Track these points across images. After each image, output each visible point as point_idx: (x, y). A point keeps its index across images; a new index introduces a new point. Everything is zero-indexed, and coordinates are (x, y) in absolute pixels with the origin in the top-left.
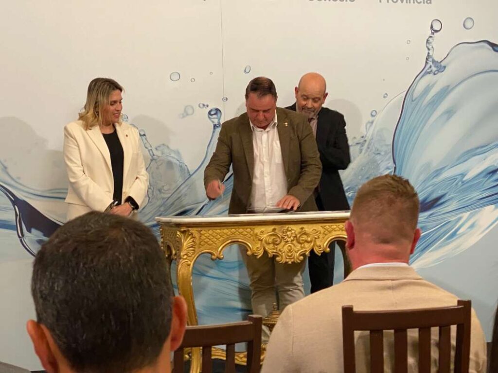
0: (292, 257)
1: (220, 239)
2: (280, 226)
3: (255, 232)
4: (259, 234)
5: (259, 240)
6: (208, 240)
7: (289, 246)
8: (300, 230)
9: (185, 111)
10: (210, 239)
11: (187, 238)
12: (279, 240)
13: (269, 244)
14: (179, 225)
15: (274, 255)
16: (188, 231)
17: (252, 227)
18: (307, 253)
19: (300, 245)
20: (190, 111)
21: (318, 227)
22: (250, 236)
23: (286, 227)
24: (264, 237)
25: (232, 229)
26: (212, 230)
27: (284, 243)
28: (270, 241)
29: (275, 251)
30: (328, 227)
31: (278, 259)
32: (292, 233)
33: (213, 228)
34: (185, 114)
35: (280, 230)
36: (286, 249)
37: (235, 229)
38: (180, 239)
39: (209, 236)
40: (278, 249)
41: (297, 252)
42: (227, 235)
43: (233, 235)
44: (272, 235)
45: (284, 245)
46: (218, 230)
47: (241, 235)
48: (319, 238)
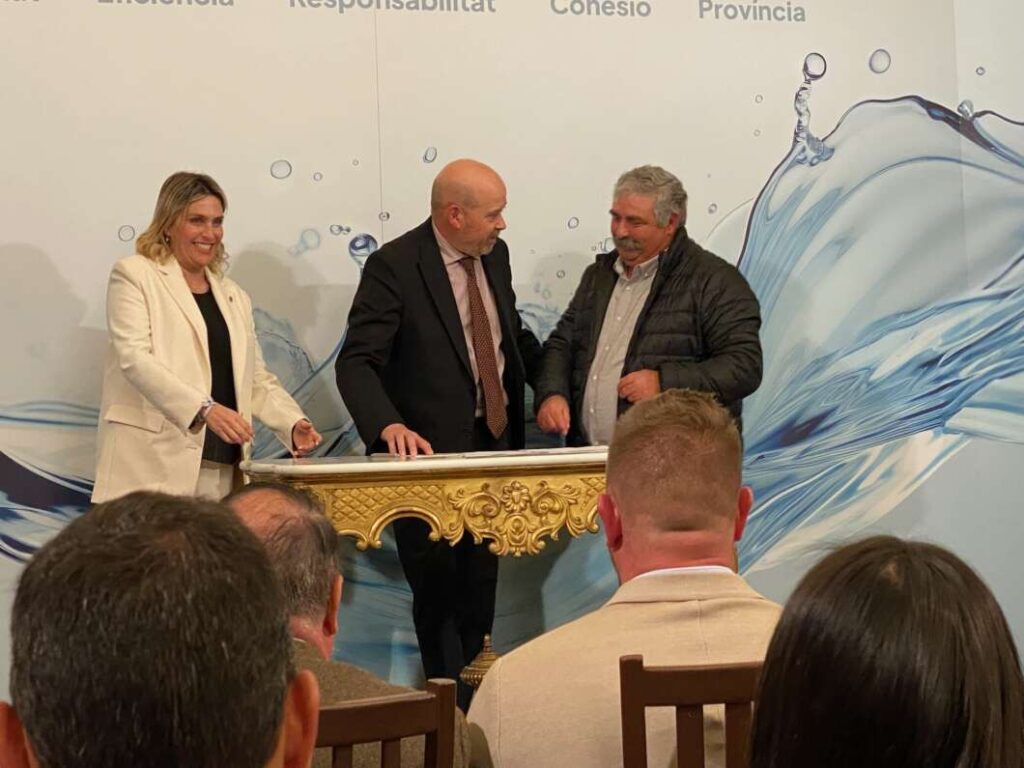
0: (523, 542)
1: (374, 508)
2: (498, 480)
3: (447, 493)
4: (453, 496)
5: (455, 509)
6: (350, 509)
7: (517, 520)
8: (539, 488)
10: (351, 507)
12: (495, 509)
13: (475, 516)
14: (290, 479)
15: (484, 539)
17: (441, 482)
18: (554, 535)
19: (538, 518)
21: (575, 481)
22: (436, 500)
23: (510, 481)
24: (464, 502)
25: (398, 486)
26: (358, 489)
27: (506, 514)
28: (478, 510)
29: (486, 530)
30: (596, 481)
31: (492, 546)
32: (522, 494)
33: (358, 485)
35: (496, 490)
36: (509, 526)
37: (406, 486)
39: (351, 501)
40: (494, 527)
41: (532, 533)
42: (390, 499)
43: (401, 499)
44: (480, 498)
45: (506, 519)
46: (371, 489)
47: (417, 498)
48: (576, 503)
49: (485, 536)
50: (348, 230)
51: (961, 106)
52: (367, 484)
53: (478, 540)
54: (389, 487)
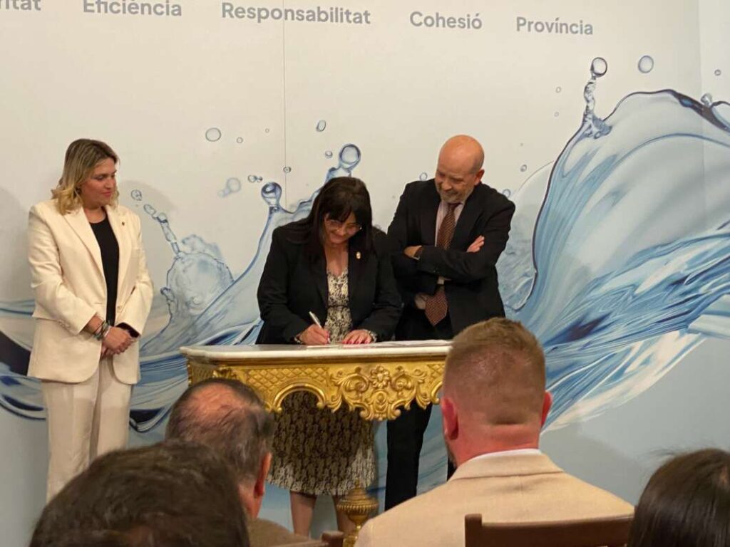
0: (385, 410)
1: (277, 383)
2: (367, 365)
3: (330, 373)
4: (335, 376)
5: (336, 385)
6: (260, 384)
7: (380, 394)
8: (397, 371)
9: (228, 186)
12: (365, 386)
13: (350, 391)
14: (216, 362)
15: (356, 408)
16: (230, 370)
17: (327, 366)
18: (407, 406)
19: (396, 393)
20: (234, 187)
21: (423, 366)
22: (322, 379)
23: (376, 366)
24: (343, 380)
25: (295, 368)
26: (266, 370)
27: (372, 390)
29: (358, 401)
30: (438, 367)
31: (363, 413)
32: (384, 375)
33: (266, 367)
35: (366, 372)
36: (375, 398)
37: (300, 368)
39: (261, 379)
40: (363, 399)
41: (391, 404)
42: (288, 377)
43: (297, 377)
44: (354, 378)
45: (372, 394)
46: (275, 370)
47: (308, 378)
48: (424, 382)
49: (357, 405)
50: (261, 179)
51: (703, 97)
52: (271, 367)
53: (352, 408)
54: (288, 368)
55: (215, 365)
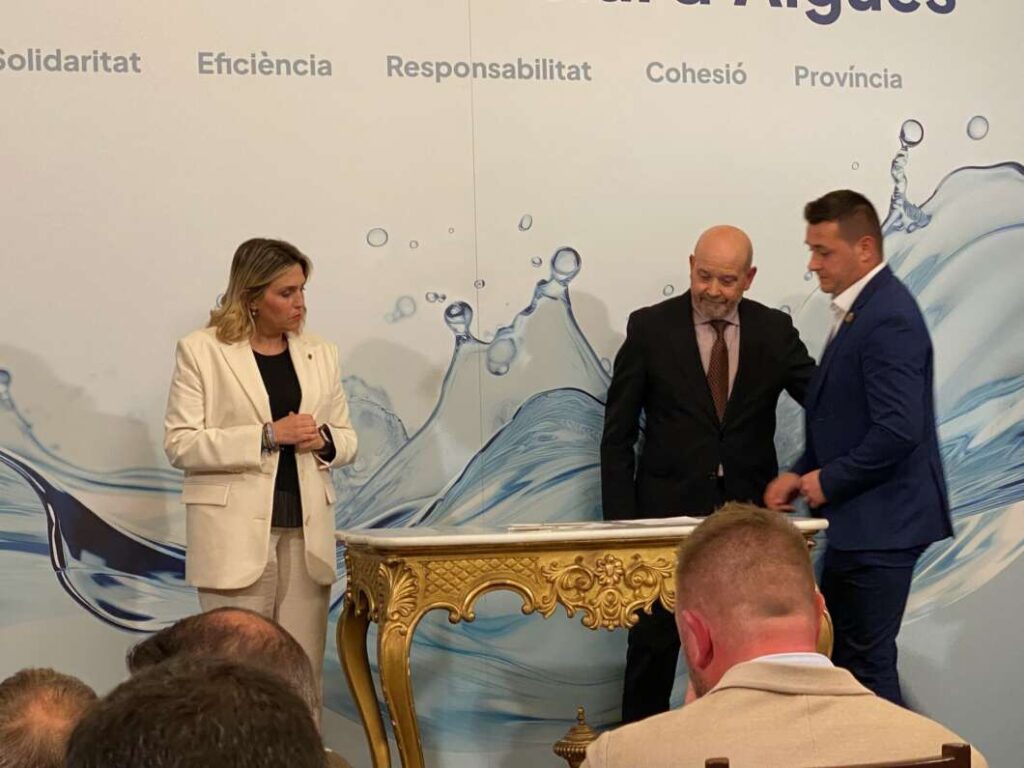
0: (617, 615)
1: (467, 581)
2: (591, 553)
3: (540, 566)
4: (546, 569)
5: (548, 581)
6: (444, 582)
7: (611, 593)
8: (633, 561)
9: (398, 307)
10: (445, 580)
11: (400, 577)
12: (588, 582)
13: (568, 589)
14: (383, 551)
16: (404, 563)
17: (536, 554)
18: (647, 608)
19: (632, 591)
21: (667, 554)
23: (603, 554)
24: (558, 574)
25: (491, 559)
26: (452, 561)
27: (599, 587)
28: (571, 583)
29: (580, 603)
31: (586, 620)
32: (616, 567)
33: (453, 557)
34: (399, 315)
35: (589, 563)
36: (602, 598)
37: (498, 558)
38: (386, 579)
39: (445, 574)
40: (587, 601)
41: (625, 606)
42: (483, 571)
43: (494, 572)
44: (573, 571)
45: (599, 593)
46: (464, 561)
47: (511, 572)
52: (461, 557)
53: (571, 613)
54: (483, 559)
55: (382, 555)
